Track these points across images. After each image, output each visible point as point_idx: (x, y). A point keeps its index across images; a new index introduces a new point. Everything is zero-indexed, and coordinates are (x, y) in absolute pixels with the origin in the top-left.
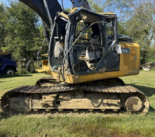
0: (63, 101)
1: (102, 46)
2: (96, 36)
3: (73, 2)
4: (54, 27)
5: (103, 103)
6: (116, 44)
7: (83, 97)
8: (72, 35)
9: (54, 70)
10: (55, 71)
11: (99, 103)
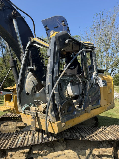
0: (37, 157)
1: (86, 78)
2: (74, 67)
3: (48, 29)
4: (25, 54)
5: (93, 155)
6: (97, 76)
7: (65, 148)
8: (56, 64)
9: (24, 111)
10: (27, 113)
11: (87, 155)
